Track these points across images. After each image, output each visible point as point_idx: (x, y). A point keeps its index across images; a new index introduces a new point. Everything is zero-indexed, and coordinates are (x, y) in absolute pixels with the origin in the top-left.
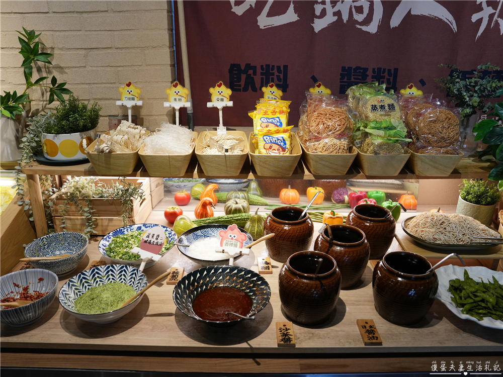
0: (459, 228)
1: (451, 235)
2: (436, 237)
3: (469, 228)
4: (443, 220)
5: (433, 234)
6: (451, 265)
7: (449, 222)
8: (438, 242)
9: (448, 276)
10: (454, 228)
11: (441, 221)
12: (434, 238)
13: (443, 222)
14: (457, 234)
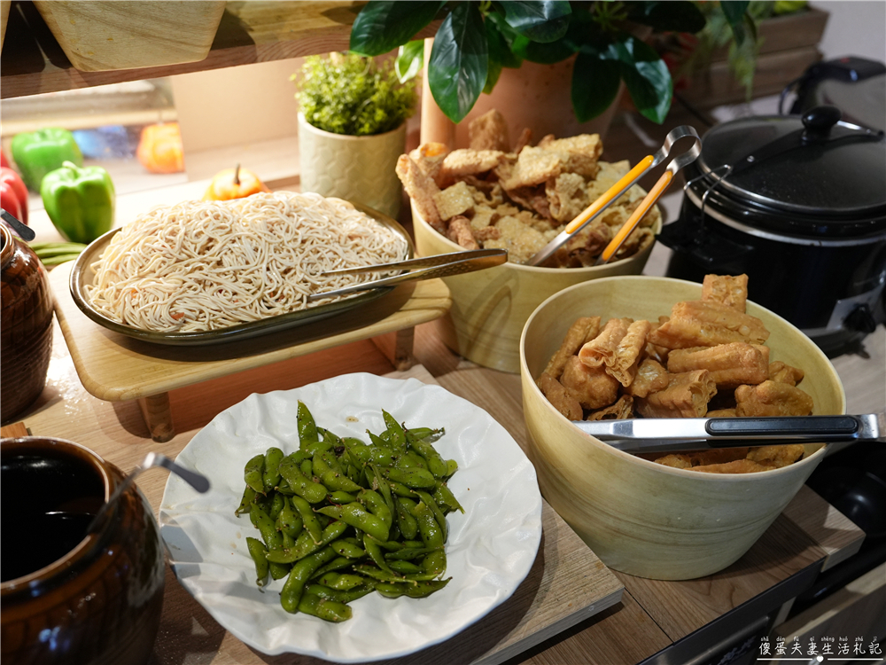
0: (269, 254)
1: (240, 286)
2: (181, 308)
3: (303, 242)
4: (208, 233)
5: (171, 299)
6: (253, 398)
7: (231, 236)
8: (190, 328)
9: (245, 443)
10: (250, 255)
11: (203, 240)
12: (176, 316)
13: (210, 240)
14: (262, 275)
